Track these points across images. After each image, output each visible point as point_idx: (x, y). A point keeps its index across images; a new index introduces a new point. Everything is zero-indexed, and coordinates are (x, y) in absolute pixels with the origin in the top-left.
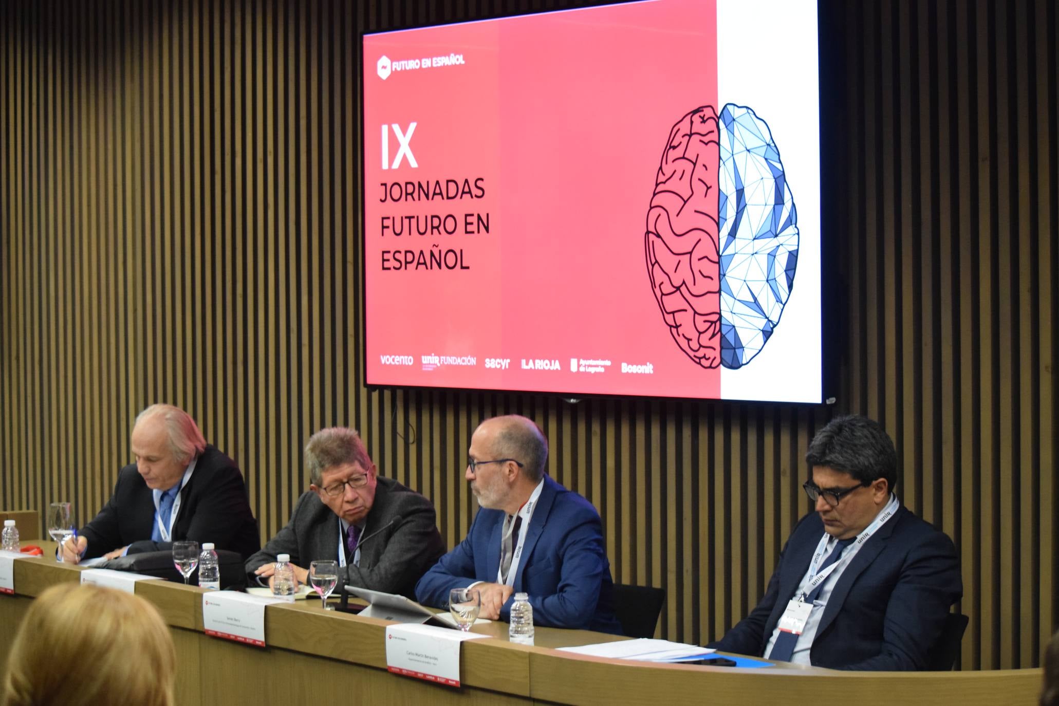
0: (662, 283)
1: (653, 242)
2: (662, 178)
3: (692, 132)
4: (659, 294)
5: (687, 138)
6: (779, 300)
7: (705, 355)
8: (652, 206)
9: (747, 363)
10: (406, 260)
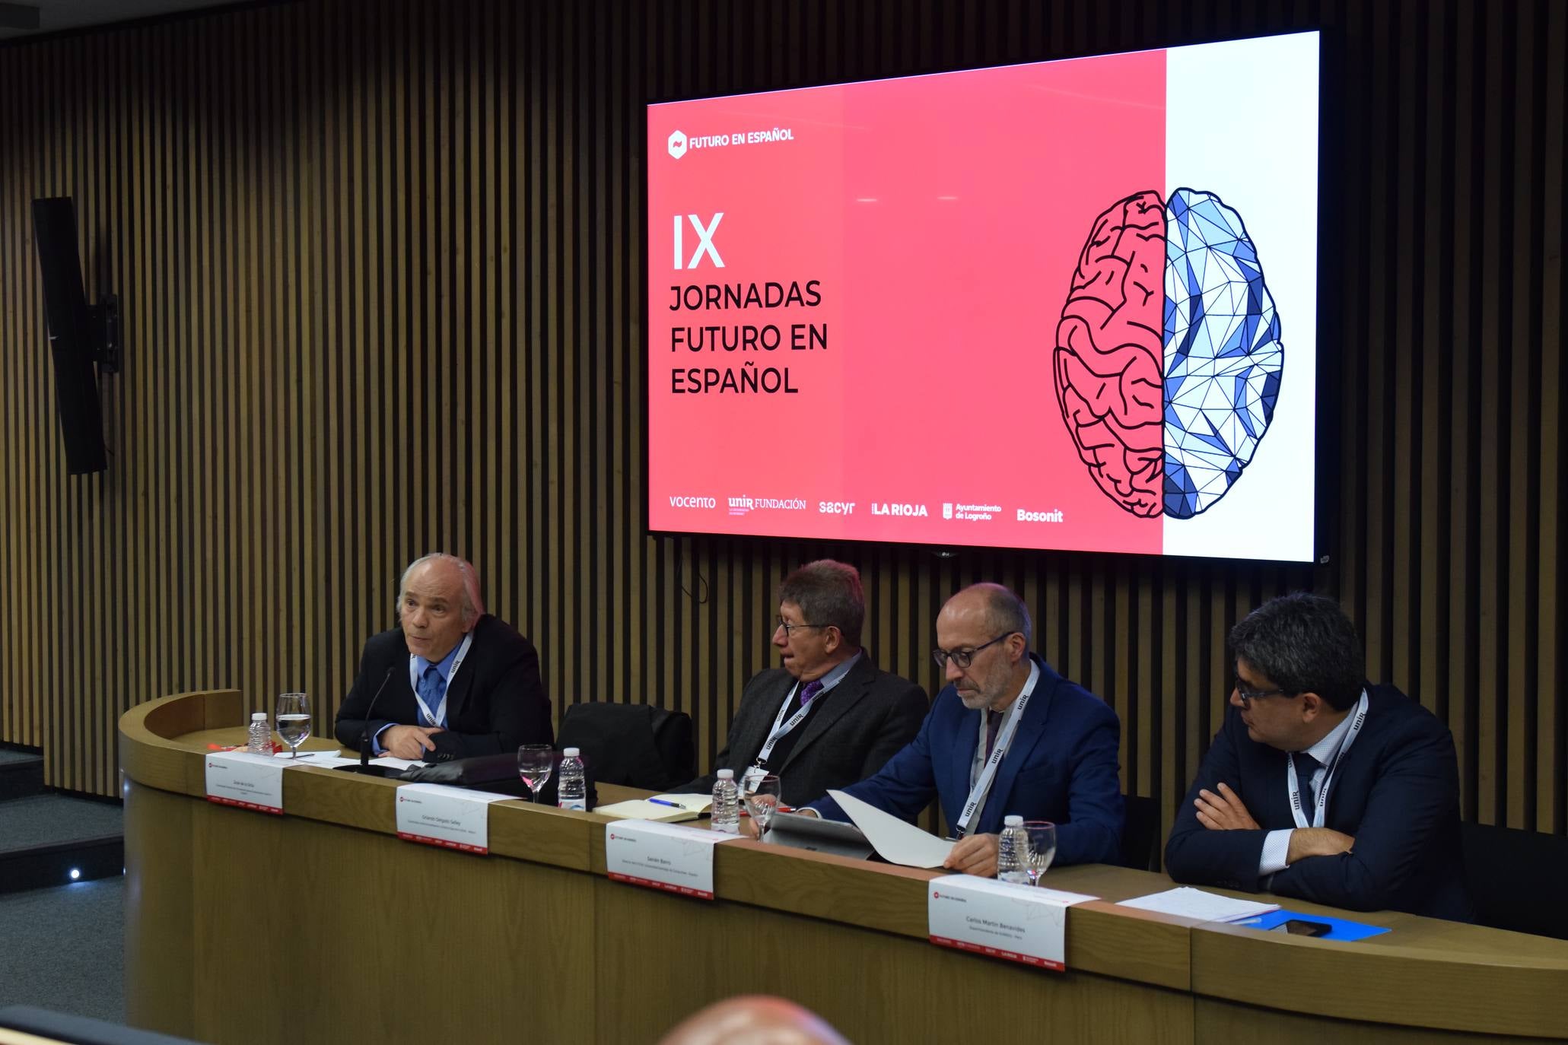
0: (1078, 411)
1: (1065, 360)
2: (1079, 281)
3: (1126, 224)
4: (1073, 426)
5: (1118, 232)
6: (1251, 433)
7: (1140, 500)
8: (1065, 316)
9: (1203, 511)
10: (706, 381)
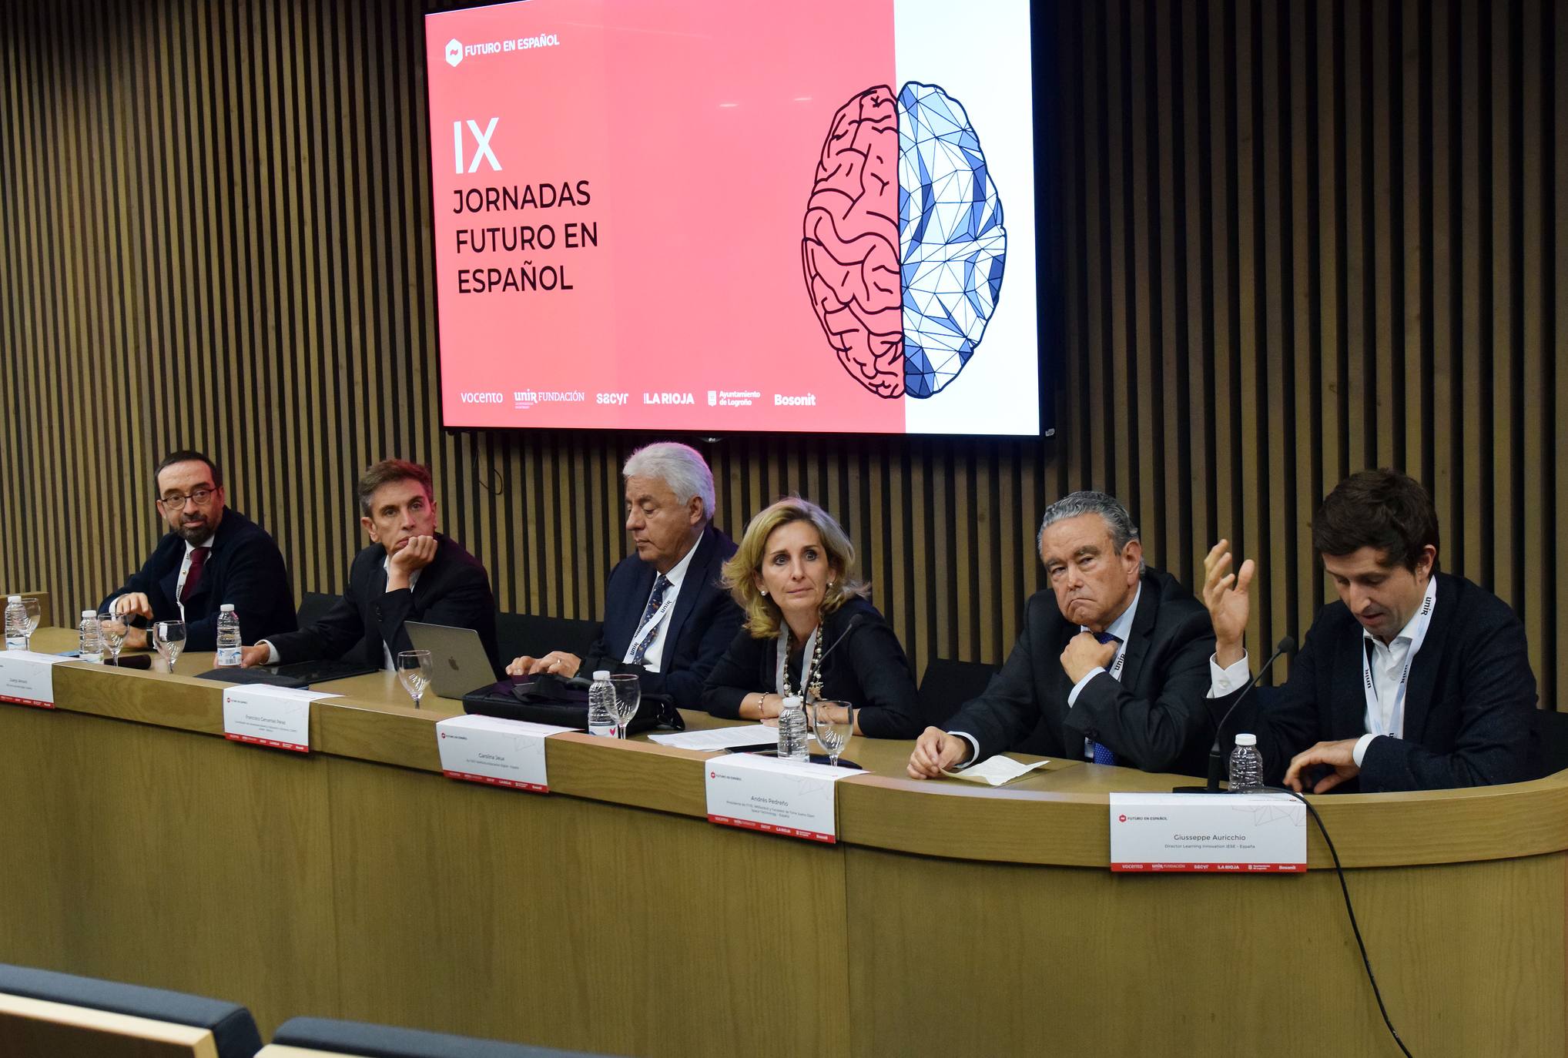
0: (826, 299)
1: (812, 250)
2: (822, 174)
3: (863, 117)
4: (821, 313)
5: (855, 125)
6: (980, 315)
7: (884, 382)
8: (810, 207)
9: (940, 390)
10: (491, 280)
